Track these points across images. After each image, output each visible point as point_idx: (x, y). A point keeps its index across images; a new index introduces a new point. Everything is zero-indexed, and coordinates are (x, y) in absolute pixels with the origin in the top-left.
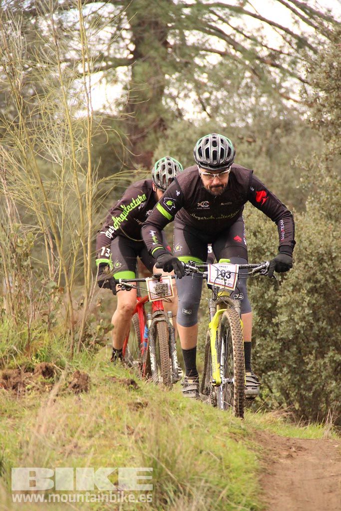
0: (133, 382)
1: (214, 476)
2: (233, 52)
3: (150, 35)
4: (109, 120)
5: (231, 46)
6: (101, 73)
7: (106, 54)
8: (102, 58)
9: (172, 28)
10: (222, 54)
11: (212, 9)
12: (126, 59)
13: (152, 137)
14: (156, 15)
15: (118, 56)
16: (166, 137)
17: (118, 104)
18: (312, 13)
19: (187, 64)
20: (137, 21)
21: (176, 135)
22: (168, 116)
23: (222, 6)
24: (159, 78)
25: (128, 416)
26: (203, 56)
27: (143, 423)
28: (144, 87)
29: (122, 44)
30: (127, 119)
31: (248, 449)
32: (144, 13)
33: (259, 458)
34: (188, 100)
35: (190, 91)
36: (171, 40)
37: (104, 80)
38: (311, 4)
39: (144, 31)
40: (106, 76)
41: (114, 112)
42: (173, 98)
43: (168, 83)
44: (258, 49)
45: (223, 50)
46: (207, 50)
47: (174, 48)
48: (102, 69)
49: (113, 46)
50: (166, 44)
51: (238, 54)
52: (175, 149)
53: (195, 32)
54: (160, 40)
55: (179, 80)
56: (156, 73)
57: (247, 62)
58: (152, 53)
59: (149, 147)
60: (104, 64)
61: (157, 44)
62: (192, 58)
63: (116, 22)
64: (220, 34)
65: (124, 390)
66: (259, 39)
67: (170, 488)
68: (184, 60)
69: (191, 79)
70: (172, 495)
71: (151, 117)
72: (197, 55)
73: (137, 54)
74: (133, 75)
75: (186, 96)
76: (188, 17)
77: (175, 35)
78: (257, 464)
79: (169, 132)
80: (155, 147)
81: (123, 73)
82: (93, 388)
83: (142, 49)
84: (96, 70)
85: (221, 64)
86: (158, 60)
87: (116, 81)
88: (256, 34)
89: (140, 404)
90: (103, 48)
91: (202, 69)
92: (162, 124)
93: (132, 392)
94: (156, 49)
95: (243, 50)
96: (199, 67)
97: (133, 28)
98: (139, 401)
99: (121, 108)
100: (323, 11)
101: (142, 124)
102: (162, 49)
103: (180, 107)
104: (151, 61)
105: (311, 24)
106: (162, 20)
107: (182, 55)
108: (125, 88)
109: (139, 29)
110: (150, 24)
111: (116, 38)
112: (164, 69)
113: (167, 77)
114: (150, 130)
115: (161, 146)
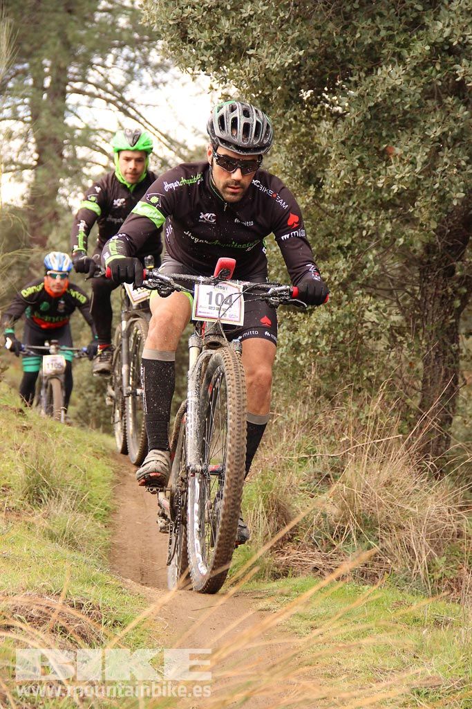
0: (22, 411)
1: (79, 484)
3: (49, 148)
4: (15, 210)
6: (11, 174)
7: (15, 160)
8: (11, 162)
9: (68, 144)
10: (104, 167)
11: (98, 132)
12: (31, 165)
13: (47, 225)
14: (56, 134)
15: (25, 162)
16: (59, 226)
17: (23, 198)
18: (172, 141)
19: (76, 172)
20: (39, 137)
21: (67, 224)
22: (60, 211)
23: (106, 131)
24: (55, 181)
25: (16, 436)
26: (90, 167)
27: (27, 442)
28: (43, 187)
29: (28, 153)
30: (29, 210)
31: (106, 465)
32: (46, 131)
33: (114, 472)
34: (76, 199)
35: (78, 192)
36: (66, 154)
37: (13, 179)
38: (172, 136)
39: (46, 144)
40: (15, 176)
41: (20, 204)
42: (65, 197)
43: (62, 185)
45: (105, 164)
46: (93, 162)
47: (68, 159)
48: (11, 171)
49: (22, 154)
50: (62, 156)
52: (65, 235)
53: (84, 148)
54: (57, 152)
55: (71, 184)
56: (53, 177)
58: (51, 162)
59: (44, 233)
60: (13, 167)
61: (55, 155)
62: (81, 168)
63: (25, 136)
64: (103, 151)
65: (14, 416)
67: (44, 491)
68: (75, 169)
69: (80, 184)
70: (46, 496)
71: (47, 210)
72: (85, 165)
73: (39, 162)
74: (36, 177)
75: (76, 196)
76: (79, 137)
77: (68, 150)
78: (112, 476)
79: (61, 222)
80: (50, 233)
81: (28, 175)
83: (44, 158)
84: (6, 171)
86: (55, 167)
87: (21, 180)
89: (25, 427)
90: (13, 155)
91: (88, 177)
92: (55, 216)
93: (20, 418)
94: (54, 159)
96: (85, 175)
97: (37, 142)
98: (25, 425)
99: (25, 201)
100: (180, 140)
101: (40, 215)
102: (58, 159)
103: (70, 204)
104: (50, 168)
105: (171, 149)
106: (59, 138)
107: (74, 165)
108: (29, 186)
109: (42, 143)
110: (50, 139)
111: (24, 148)
112: (59, 174)
113: (61, 180)
114: (46, 219)
115: (54, 233)
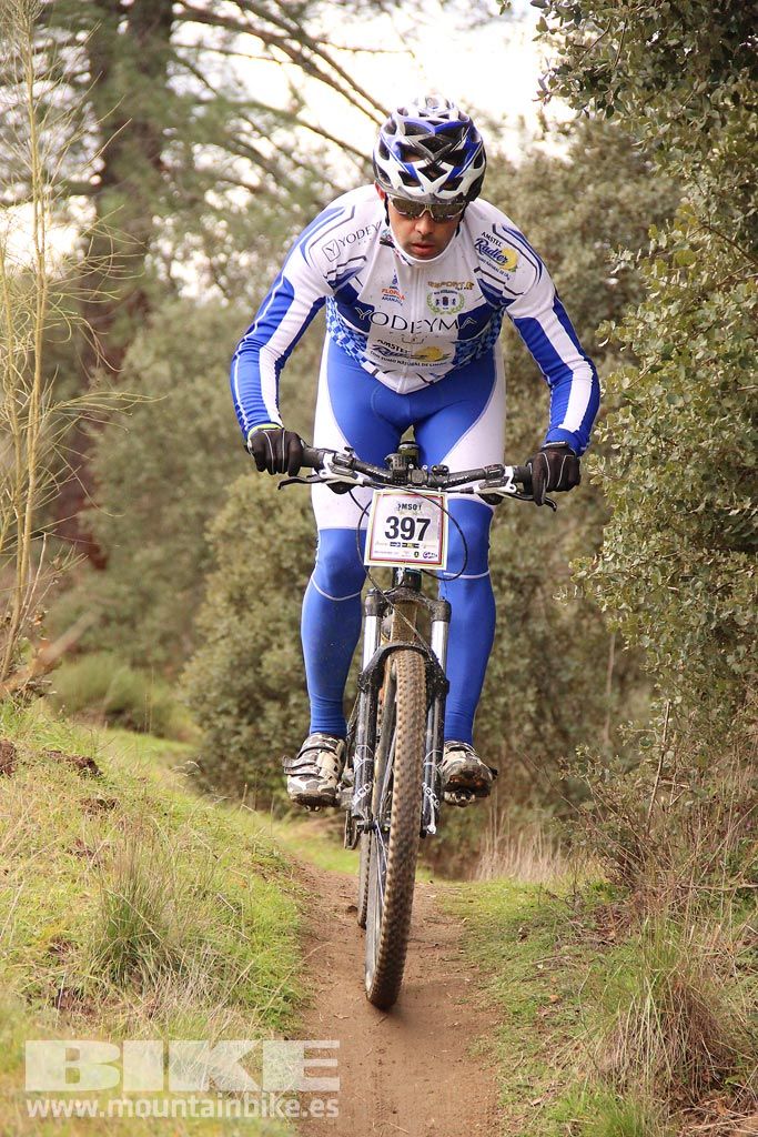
0: (91, 763)
1: (224, 939)
2: (272, 186)
3: (132, 147)
5: (270, 176)
9: (174, 137)
10: (253, 190)
11: (243, 110)
12: (86, 185)
14: (147, 114)
15: (74, 178)
16: (150, 326)
19: (192, 202)
21: (168, 324)
22: (154, 290)
23: (261, 108)
24: (144, 221)
25: (83, 826)
26: (222, 191)
27: (109, 837)
28: (115, 235)
29: (82, 157)
32: (126, 108)
34: (189, 263)
35: (195, 247)
36: (168, 159)
41: (62, 273)
42: (164, 258)
43: (158, 232)
44: (316, 186)
45: (255, 183)
46: (229, 180)
47: (173, 172)
48: (43, 197)
49: (67, 159)
50: (159, 164)
51: (283, 193)
52: (164, 348)
53: (212, 148)
54: (150, 156)
55: (178, 228)
56: (141, 213)
57: (297, 207)
58: (135, 178)
59: (119, 341)
60: (48, 189)
61: (145, 163)
62: (202, 192)
65: (74, 776)
66: (319, 168)
67: (148, 954)
68: (189, 195)
69: (199, 229)
70: (151, 966)
72: (211, 187)
73: (106, 176)
74: (98, 214)
75: (186, 256)
76: (201, 123)
77: (175, 151)
79: (154, 318)
81: (81, 207)
82: (22, 769)
83: (115, 169)
85: (251, 207)
86: (143, 190)
87: (68, 221)
88: (314, 160)
89: (101, 802)
91: (218, 213)
92: (142, 303)
93: (89, 781)
94: (143, 172)
95: (292, 188)
96: (214, 209)
97: (102, 132)
98: (99, 797)
102: (152, 172)
104: (132, 192)
106: (155, 123)
107: (187, 185)
108: (82, 233)
109: (112, 134)
110: (134, 125)
111: (72, 146)
112: (152, 207)
113: (157, 220)
115: (139, 341)
